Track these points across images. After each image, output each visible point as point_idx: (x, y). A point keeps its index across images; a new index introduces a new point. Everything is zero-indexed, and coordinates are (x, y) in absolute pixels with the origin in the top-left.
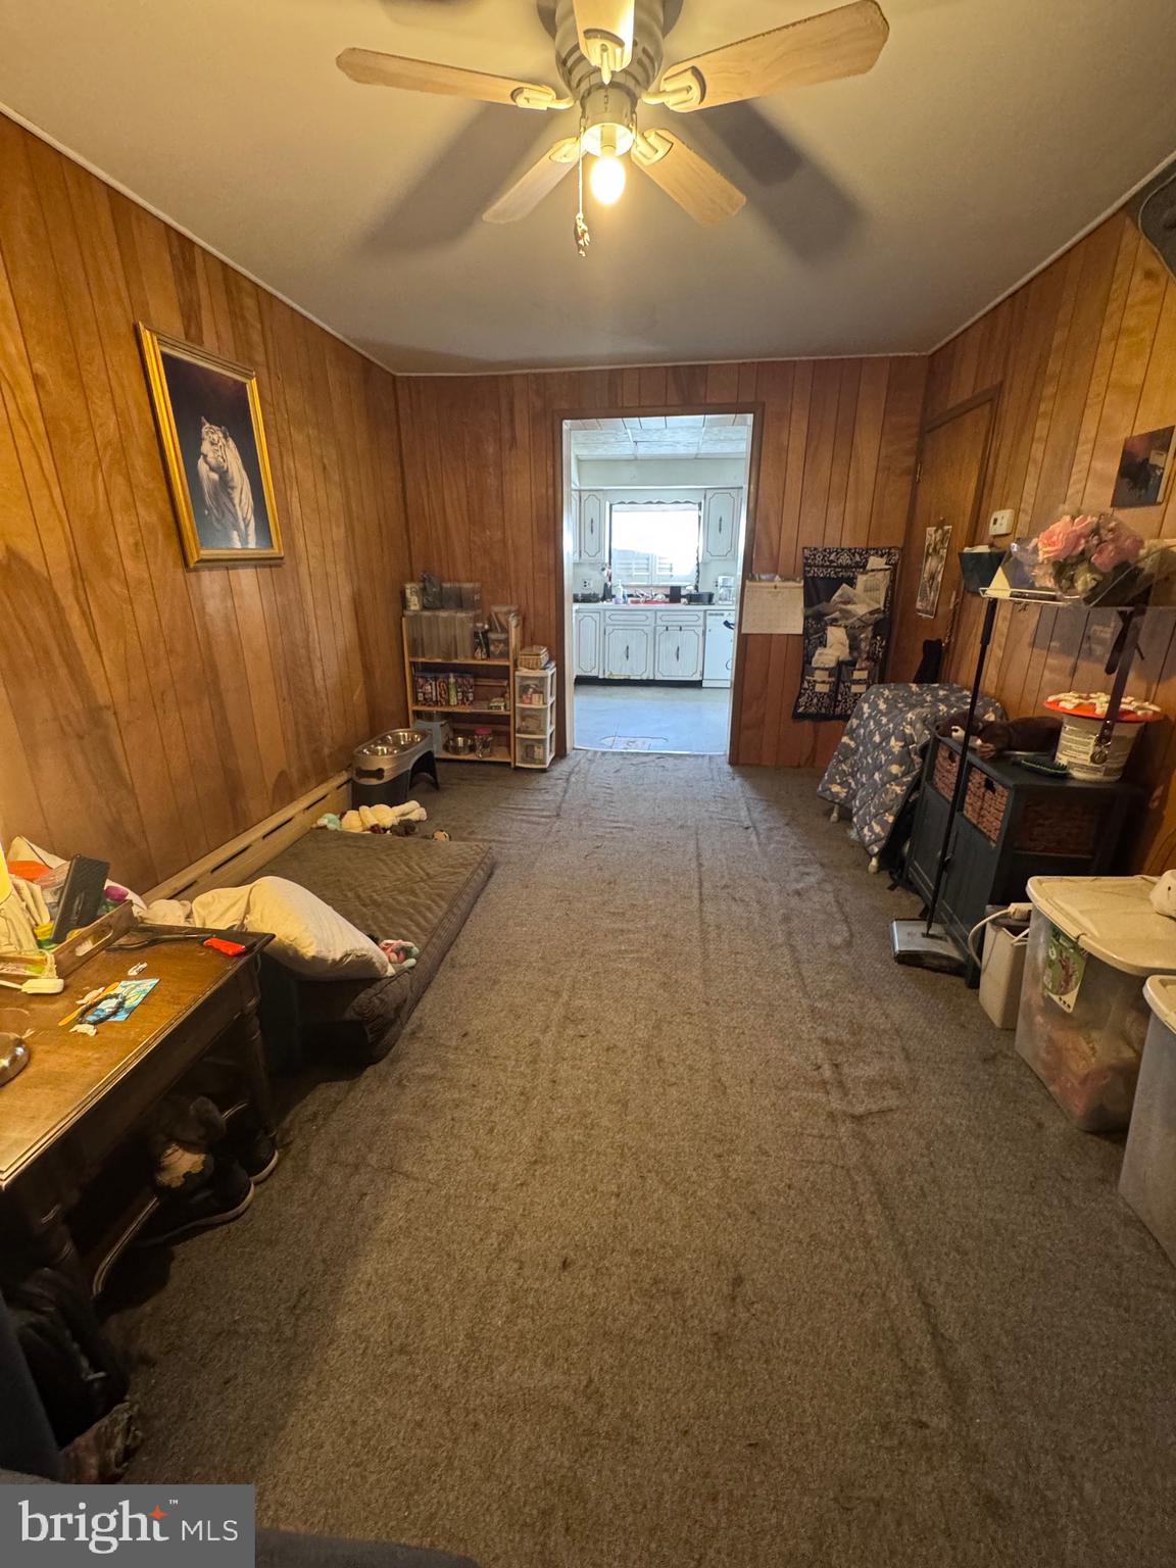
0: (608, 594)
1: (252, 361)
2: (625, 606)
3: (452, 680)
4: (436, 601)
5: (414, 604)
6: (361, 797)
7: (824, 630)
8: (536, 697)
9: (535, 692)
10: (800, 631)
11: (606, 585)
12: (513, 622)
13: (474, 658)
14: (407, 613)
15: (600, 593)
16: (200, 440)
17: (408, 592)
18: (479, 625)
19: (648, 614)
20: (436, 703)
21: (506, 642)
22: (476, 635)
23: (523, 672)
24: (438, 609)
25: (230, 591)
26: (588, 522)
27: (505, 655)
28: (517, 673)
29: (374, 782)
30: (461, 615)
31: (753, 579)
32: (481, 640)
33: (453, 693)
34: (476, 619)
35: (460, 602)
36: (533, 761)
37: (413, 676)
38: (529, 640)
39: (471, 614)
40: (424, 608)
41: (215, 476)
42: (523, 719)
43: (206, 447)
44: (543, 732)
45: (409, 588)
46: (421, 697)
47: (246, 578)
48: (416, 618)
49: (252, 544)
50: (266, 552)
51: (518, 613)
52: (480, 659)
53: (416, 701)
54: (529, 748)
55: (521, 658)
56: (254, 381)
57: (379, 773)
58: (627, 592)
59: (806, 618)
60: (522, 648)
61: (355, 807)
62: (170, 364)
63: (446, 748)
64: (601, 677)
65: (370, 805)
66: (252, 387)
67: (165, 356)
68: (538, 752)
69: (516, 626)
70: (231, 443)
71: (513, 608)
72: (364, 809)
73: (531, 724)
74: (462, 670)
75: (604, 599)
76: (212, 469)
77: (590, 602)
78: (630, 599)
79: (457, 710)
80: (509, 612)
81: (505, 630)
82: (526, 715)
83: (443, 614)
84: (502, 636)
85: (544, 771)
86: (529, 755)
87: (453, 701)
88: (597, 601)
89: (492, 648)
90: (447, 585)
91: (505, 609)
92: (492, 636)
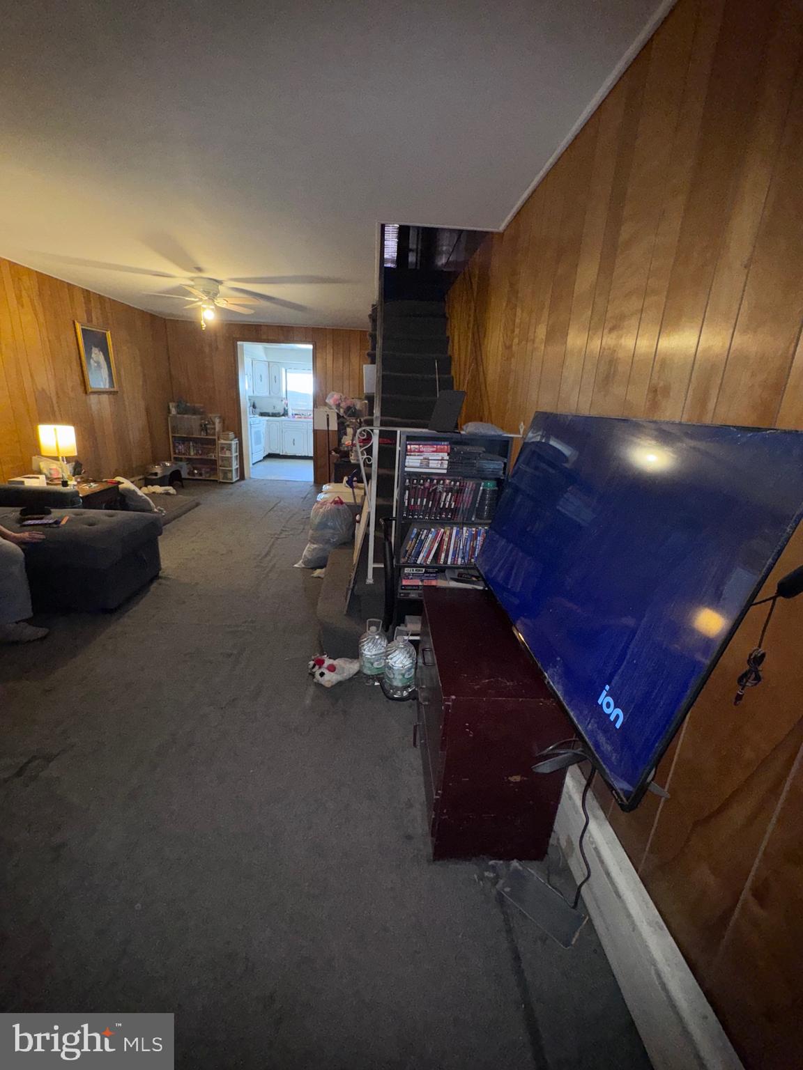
0: (285, 414)
1: (108, 324)
2: (292, 419)
3: (191, 444)
4: (183, 410)
5: (173, 411)
6: (148, 482)
7: (345, 429)
8: (227, 452)
9: (227, 450)
10: (336, 429)
11: (285, 409)
12: (217, 421)
13: (200, 435)
14: (171, 415)
15: (282, 413)
16: (91, 354)
17: (171, 406)
18: (203, 421)
19: (304, 424)
20: (184, 454)
21: (215, 429)
22: (201, 426)
23: (222, 441)
24: (185, 414)
25: (99, 402)
26: (273, 377)
27: (214, 435)
28: (219, 442)
29: (154, 477)
30: (194, 417)
31: (317, 408)
32: (204, 428)
33: (192, 450)
34: (201, 419)
35: (195, 411)
36: (227, 479)
37: (173, 443)
38: (225, 428)
39: (199, 416)
40: (178, 413)
41: (96, 365)
42: (222, 461)
43: (93, 355)
44: (231, 466)
45: (171, 405)
46: (177, 451)
47: (105, 398)
48: (174, 417)
49: (107, 387)
50: (112, 390)
51: (220, 417)
52: (203, 435)
53: (175, 453)
54: (225, 473)
55: (221, 436)
56: (109, 332)
57: (156, 474)
58: (294, 412)
59: (338, 424)
60: (223, 431)
61: (146, 486)
62: (83, 330)
63: (189, 474)
64: (281, 454)
65: (152, 486)
66: (108, 334)
67: (82, 329)
68: (229, 475)
69: (220, 423)
70: (101, 353)
71: (219, 415)
72: (149, 487)
73: (226, 463)
74: (196, 440)
75: (283, 415)
76: (95, 362)
77: (276, 416)
78: (296, 416)
79: (194, 457)
80: (215, 417)
81: (214, 424)
82: (223, 459)
83: (186, 416)
84: (212, 427)
85: (232, 483)
86: (225, 477)
87: (192, 453)
88: (280, 416)
89: (209, 431)
90: (188, 404)
91: (214, 415)
92: (208, 426)
